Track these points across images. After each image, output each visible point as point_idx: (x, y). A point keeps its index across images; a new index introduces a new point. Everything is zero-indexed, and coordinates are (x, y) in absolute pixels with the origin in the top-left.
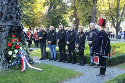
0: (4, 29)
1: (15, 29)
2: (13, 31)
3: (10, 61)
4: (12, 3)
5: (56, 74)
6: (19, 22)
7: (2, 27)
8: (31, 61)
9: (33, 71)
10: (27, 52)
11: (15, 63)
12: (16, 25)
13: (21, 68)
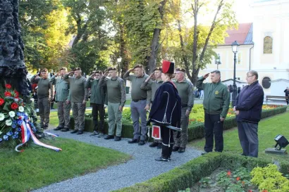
1: (11, 74)
2: (8, 78)
4: (7, 26)
5: (84, 156)
6: (19, 61)
9: (43, 150)
10: (33, 117)
11: (9, 136)
12: (14, 66)
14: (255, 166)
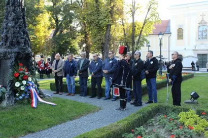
0: (9, 56)
1: (22, 57)
2: (20, 59)
3: (17, 95)
4: (19, 25)
5: (71, 109)
6: (27, 48)
7: (7, 54)
8: (42, 94)
9: (45, 105)
10: (37, 84)
11: (23, 97)
12: (24, 51)
13: (31, 102)
14: (181, 111)
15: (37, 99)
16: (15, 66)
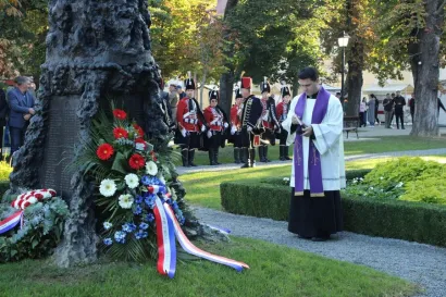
0: (78, 84)
1: (124, 85)
2: (118, 94)
3: (107, 225)
5: (303, 284)
6: (141, 52)
7: (72, 73)
8: (193, 226)
9: (205, 268)
10: (177, 187)
11: (127, 233)
12: (131, 65)
13: (153, 254)
15: (178, 245)
16: (100, 117)
